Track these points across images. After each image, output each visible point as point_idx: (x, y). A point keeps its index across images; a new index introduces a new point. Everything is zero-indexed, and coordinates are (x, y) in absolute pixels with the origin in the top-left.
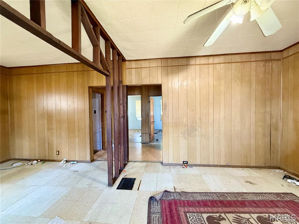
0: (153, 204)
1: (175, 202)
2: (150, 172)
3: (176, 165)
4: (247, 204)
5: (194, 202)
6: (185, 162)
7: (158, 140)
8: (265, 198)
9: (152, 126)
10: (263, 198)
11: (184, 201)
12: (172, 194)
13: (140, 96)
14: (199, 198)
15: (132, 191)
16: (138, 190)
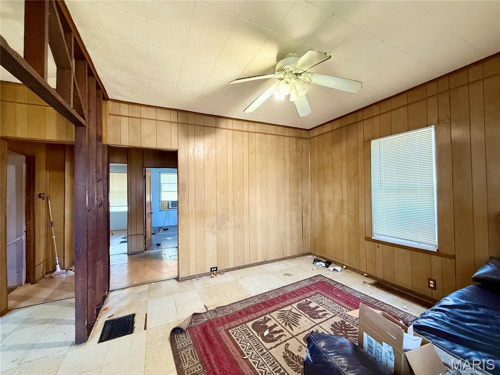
0: (178, 339)
1: (211, 323)
2: (160, 297)
3: (200, 276)
4: (288, 297)
5: (234, 315)
6: (214, 268)
7: (160, 245)
8: (301, 286)
9: (148, 221)
10: (300, 286)
11: (221, 318)
12: (204, 316)
13: (126, 165)
14: (240, 308)
15: (133, 334)
16: (145, 328)
